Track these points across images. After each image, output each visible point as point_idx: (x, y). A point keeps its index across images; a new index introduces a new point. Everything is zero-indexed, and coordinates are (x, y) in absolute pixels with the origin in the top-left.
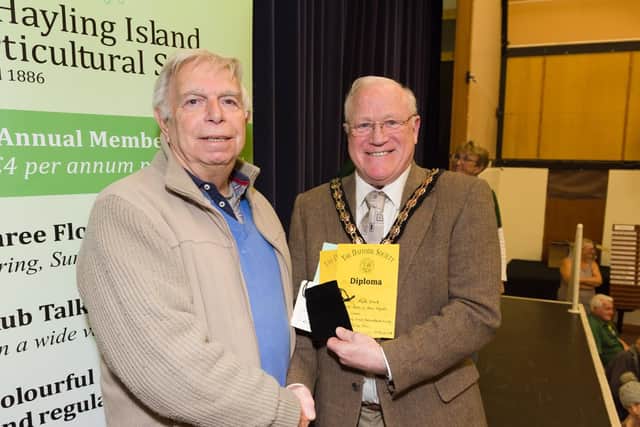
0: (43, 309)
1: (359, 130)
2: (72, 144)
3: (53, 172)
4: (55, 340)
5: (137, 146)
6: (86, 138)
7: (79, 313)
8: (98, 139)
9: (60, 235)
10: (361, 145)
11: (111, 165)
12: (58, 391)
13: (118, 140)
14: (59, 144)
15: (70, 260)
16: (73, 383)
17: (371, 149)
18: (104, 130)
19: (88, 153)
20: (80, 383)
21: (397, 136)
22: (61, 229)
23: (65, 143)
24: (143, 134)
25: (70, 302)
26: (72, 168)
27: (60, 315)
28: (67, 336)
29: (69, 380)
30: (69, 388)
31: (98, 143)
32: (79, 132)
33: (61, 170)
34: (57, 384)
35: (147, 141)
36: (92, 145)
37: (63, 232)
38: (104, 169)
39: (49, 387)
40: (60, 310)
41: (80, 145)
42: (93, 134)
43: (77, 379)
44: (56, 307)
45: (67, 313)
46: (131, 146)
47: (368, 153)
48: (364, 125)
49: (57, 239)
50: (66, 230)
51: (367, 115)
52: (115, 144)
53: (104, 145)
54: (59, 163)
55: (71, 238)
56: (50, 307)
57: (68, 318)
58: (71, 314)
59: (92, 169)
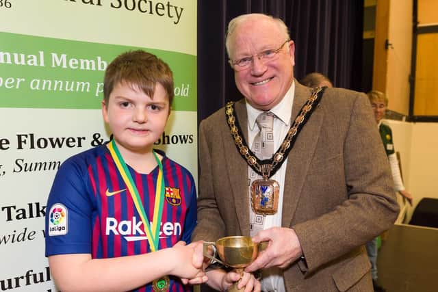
0: (6, 210)
1: (241, 64)
2: (35, 64)
3: (17, 87)
4: (15, 239)
5: (94, 68)
6: (48, 59)
7: (38, 215)
8: (59, 60)
9: (23, 144)
10: (245, 78)
11: (70, 84)
12: (17, 285)
13: (77, 62)
14: (23, 63)
15: (31, 167)
16: (31, 278)
17: (254, 80)
18: (65, 53)
19: (50, 72)
20: (38, 279)
21: (274, 63)
22: (23, 138)
23: (29, 62)
24: (99, 58)
25: (31, 205)
26: (35, 85)
27: (21, 216)
28: (26, 236)
29: (28, 275)
30: (28, 283)
31: (59, 64)
32: (42, 53)
33: (25, 85)
34: (17, 279)
35: (102, 64)
36: (54, 66)
37: (25, 142)
38: (64, 87)
39: (10, 281)
40: (21, 212)
41: (42, 64)
42: (54, 55)
43: (35, 275)
44: (17, 209)
45: (28, 214)
46: (88, 68)
47: (253, 84)
48: (244, 60)
49: (20, 147)
50: (28, 140)
51: (245, 51)
52: (74, 65)
53: (65, 66)
54: (24, 80)
55: (32, 147)
56: (12, 209)
57: (28, 220)
58: (31, 216)
59: (52, 87)
